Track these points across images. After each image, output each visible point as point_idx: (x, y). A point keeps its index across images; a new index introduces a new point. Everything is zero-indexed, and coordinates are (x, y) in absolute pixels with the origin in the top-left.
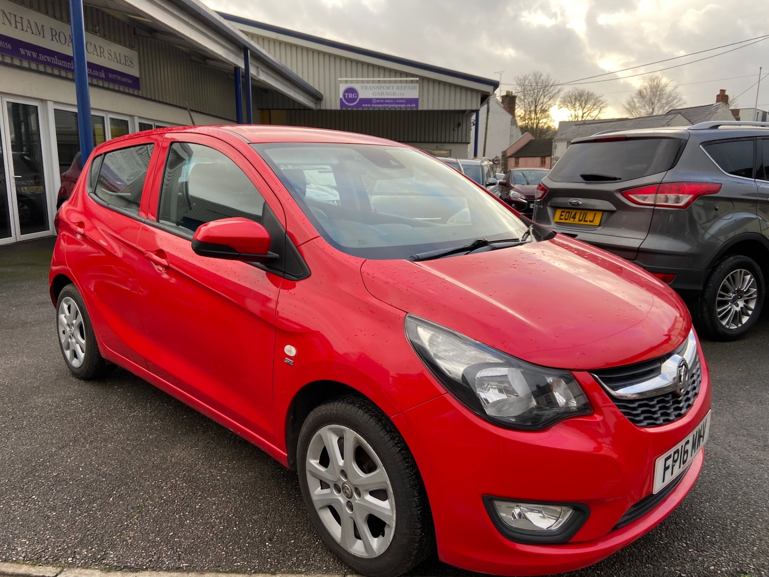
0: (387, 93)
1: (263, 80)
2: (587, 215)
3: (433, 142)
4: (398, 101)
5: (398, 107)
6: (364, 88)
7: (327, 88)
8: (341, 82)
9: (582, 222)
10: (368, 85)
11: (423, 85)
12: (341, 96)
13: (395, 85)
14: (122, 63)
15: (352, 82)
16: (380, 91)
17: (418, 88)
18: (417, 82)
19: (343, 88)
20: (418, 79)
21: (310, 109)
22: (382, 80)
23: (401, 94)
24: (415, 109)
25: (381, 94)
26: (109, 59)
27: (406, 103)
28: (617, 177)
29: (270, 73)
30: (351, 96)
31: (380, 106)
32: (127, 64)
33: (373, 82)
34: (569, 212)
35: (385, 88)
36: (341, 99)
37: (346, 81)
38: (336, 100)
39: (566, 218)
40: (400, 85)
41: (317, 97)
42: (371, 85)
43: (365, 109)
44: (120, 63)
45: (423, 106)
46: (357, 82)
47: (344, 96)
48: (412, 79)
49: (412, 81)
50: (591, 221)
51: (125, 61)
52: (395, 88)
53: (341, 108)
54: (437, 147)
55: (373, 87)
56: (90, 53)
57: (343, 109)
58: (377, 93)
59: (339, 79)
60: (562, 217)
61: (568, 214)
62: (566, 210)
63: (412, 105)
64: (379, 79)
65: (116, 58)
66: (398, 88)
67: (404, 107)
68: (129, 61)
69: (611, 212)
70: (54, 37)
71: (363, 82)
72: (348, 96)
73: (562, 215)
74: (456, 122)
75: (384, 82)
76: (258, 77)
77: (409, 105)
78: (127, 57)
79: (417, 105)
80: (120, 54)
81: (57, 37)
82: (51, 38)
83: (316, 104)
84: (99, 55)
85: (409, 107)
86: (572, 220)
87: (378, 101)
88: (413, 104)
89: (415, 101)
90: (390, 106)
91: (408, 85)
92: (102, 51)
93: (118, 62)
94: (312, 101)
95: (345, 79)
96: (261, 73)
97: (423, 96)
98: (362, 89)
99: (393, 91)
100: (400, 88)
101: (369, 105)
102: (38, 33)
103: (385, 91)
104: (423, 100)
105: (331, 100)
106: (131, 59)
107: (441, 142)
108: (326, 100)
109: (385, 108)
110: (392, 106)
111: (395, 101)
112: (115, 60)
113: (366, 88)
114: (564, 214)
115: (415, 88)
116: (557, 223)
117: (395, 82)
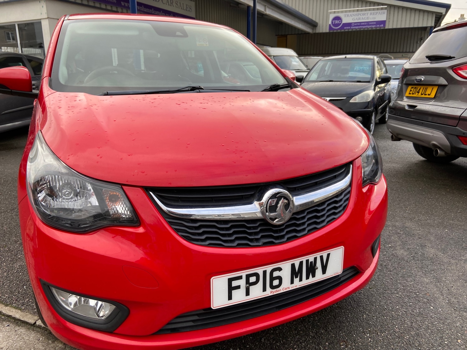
0: (362, 18)
1: (269, 14)
2: (428, 89)
3: (399, 52)
4: (370, 23)
5: (370, 28)
6: (346, 16)
7: (321, 18)
8: (331, 13)
9: (423, 96)
10: (350, 14)
11: (390, 11)
12: (330, 23)
13: (370, 12)
14: (184, 9)
15: (338, 12)
16: (358, 17)
17: (386, 13)
18: (386, 8)
19: (332, 17)
20: (386, 6)
21: (309, 33)
22: (360, 9)
23: (373, 18)
24: (383, 28)
25: (358, 19)
26: (176, 7)
27: (376, 25)
28: (452, 56)
29: (276, 9)
30: (337, 22)
31: (357, 27)
32: (188, 10)
33: (354, 11)
34: (416, 88)
35: (361, 15)
36: (330, 25)
37: (335, 12)
38: (326, 26)
39: (413, 93)
40: (373, 12)
41: (314, 25)
42: (352, 13)
43: (346, 30)
44: (183, 9)
45: (389, 26)
46: (342, 12)
47: (332, 22)
48: (382, 7)
49: (382, 8)
50: (429, 95)
51: (187, 8)
52: (369, 14)
53: (330, 31)
54: (403, 55)
55: (353, 14)
56: (164, 4)
57: (331, 31)
58: (356, 19)
59: (329, 11)
60: (411, 92)
61: (415, 89)
62: (414, 87)
63: (381, 26)
64: (357, 9)
65: (181, 6)
66: (371, 14)
67: (375, 27)
68: (189, 8)
69: (445, 86)
71: (346, 12)
72: (335, 22)
73: (411, 91)
74: (419, 37)
75: (362, 10)
76: (265, 12)
77: (379, 26)
78: (188, 5)
79: (384, 25)
80: (183, 4)
83: (313, 29)
84: (170, 4)
85: (378, 27)
86: (417, 94)
87: (356, 24)
88: (381, 24)
89: (384, 22)
90: (364, 27)
91: (379, 11)
92: (172, 2)
93: (181, 9)
94: (309, 27)
95: (334, 11)
96: (267, 9)
97: (389, 18)
98: (345, 17)
99: (367, 16)
100: (373, 14)
101: (349, 28)
103: (361, 17)
104: (389, 22)
105: (323, 26)
106: (190, 7)
107: (406, 52)
108: (319, 26)
109: (360, 28)
110: (366, 27)
111: (368, 23)
112: (180, 7)
113: (348, 16)
114: (412, 89)
115: (384, 13)
116: (408, 97)
117: (370, 10)
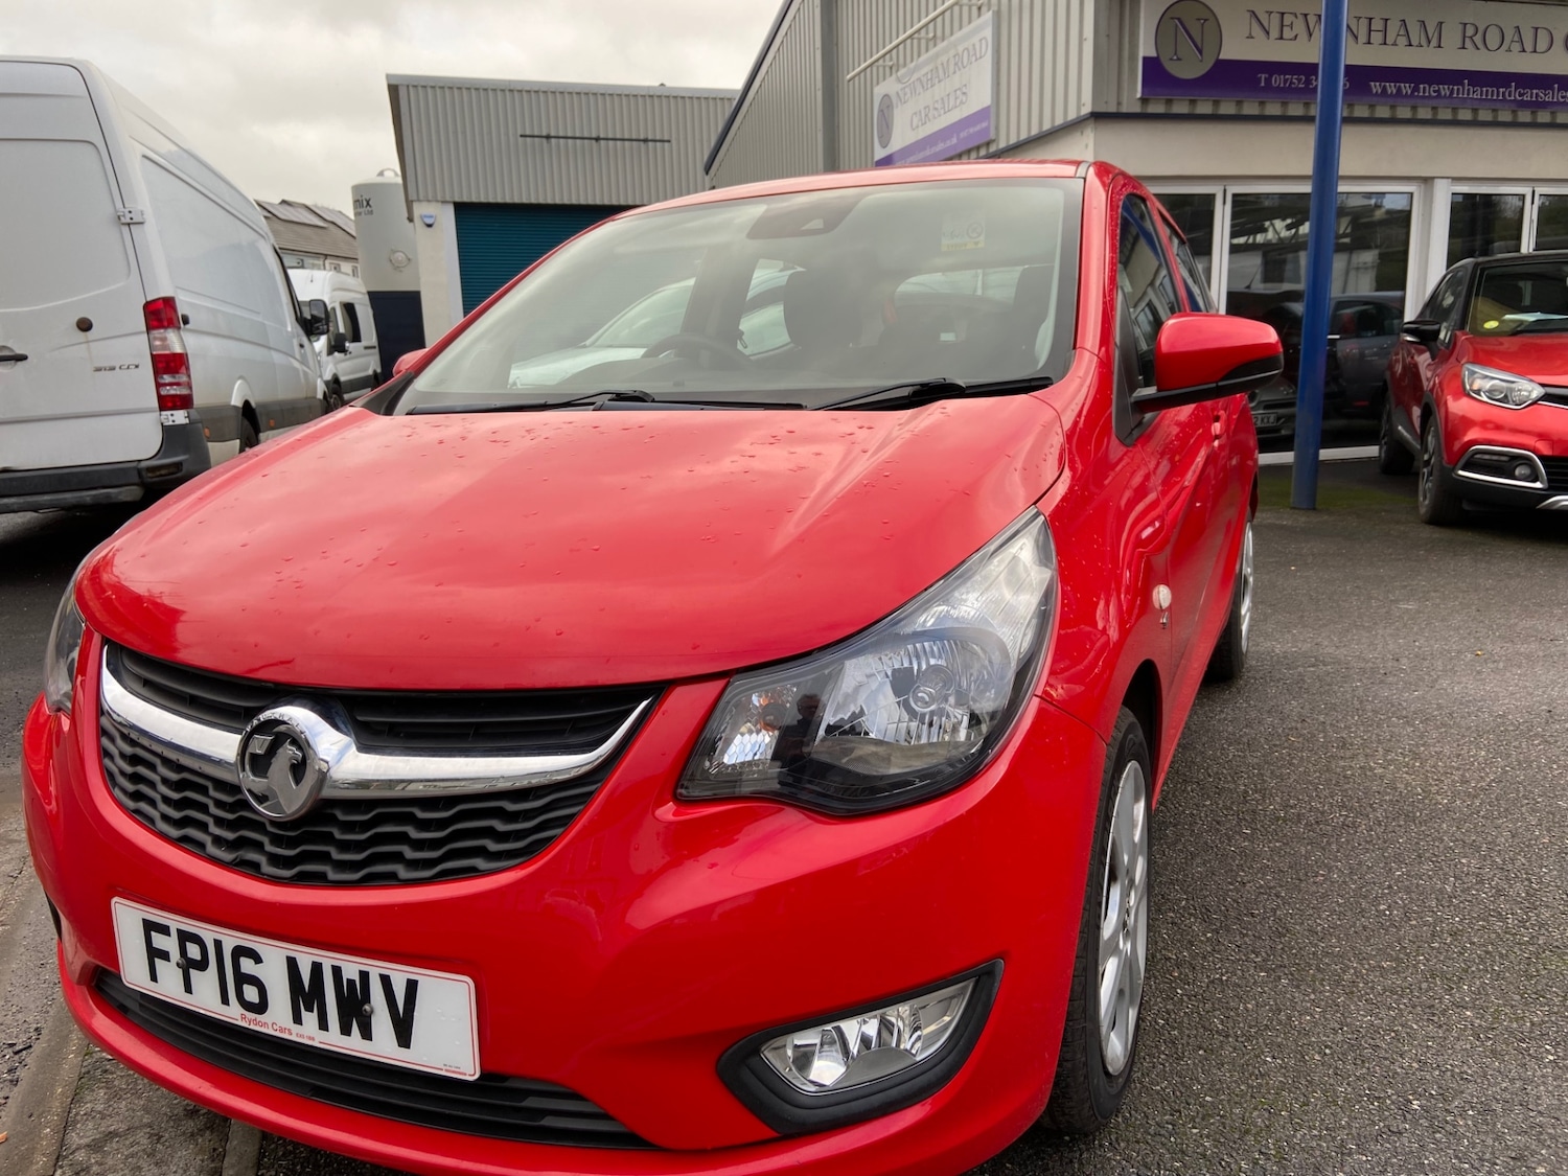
70: (1467, 40)
81: (1478, 39)
82: (1460, 45)
102: (1424, 42)
